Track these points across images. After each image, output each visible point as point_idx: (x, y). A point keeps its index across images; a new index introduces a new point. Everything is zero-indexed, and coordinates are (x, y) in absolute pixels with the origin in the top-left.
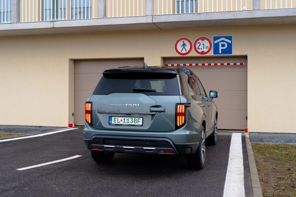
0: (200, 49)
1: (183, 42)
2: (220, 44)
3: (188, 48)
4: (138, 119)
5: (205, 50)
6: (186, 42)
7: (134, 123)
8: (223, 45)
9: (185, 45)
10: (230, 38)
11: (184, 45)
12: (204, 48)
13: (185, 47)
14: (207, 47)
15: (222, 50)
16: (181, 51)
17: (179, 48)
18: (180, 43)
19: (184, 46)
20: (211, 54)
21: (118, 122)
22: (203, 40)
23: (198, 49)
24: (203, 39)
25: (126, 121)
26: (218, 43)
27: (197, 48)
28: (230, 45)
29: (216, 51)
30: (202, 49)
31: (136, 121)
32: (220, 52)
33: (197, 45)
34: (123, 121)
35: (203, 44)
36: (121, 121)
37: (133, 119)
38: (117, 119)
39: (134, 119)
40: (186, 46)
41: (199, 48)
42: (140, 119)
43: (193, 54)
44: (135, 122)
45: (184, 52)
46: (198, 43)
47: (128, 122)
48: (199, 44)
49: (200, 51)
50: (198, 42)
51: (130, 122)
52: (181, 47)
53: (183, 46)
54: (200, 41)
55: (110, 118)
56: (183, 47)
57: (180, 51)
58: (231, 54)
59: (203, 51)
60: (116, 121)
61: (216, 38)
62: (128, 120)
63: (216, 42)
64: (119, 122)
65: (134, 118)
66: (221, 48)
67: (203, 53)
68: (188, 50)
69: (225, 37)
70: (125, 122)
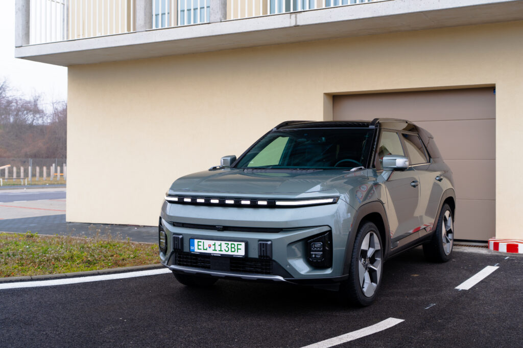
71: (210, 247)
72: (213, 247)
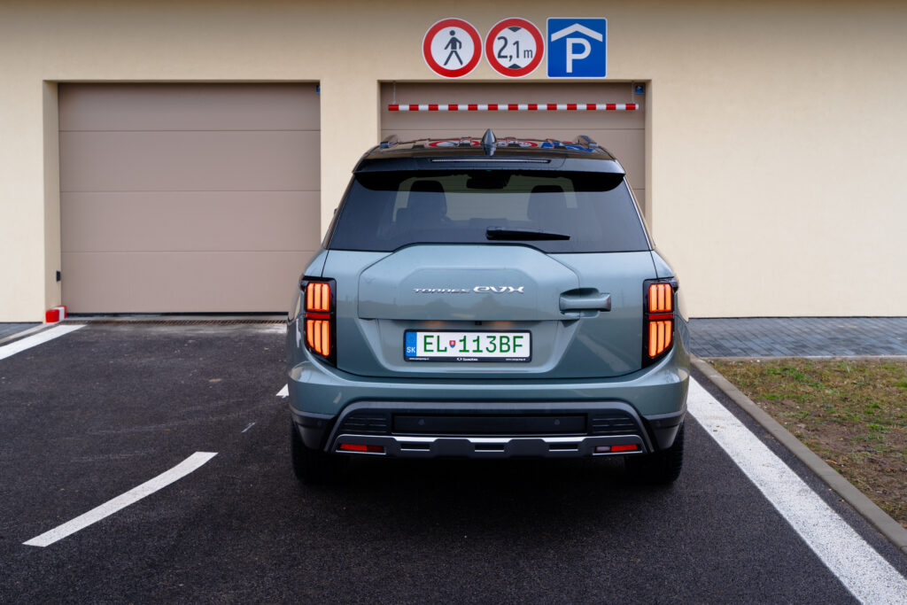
0: (506, 57)
1: (452, 33)
2: (570, 42)
3: (467, 52)
4: (515, 338)
5: (523, 62)
6: (461, 35)
7: (501, 351)
8: (578, 49)
9: (458, 44)
10: (599, 26)
11: (454, 43)
12: (518, 57)
13: (458, 50)
14: (527, 52)
15: (575, 62)
16: (446, 64)
17: (440, 53)
18: (442, 38)
19: (454, 47)
20: (541, 73)
21: (439, 350)
22: (515, 30)
23: (500, 56)
24: (515, 25)
25: (471, 346)
26: (563, 41)
27: (496, 54)
28: (599, 49)
29: (556, 66)
30: (511, 57)
31: (506, 344)
32: (569, 69)
33: (498, 45)
34: (460, 346)
35: (517, 43)
36: (453, 344)
37: (494, 338)
38: (434, 340)
39: (501, 337)
40: (460, 47)
41: (502, 54)
42: (522, 337)
43: (484, 72)
44: (505, 347)
45: (454, 65)
46: (499, 39)
47: (478, 351)
48: (502, 41)
49: (506, 63)
50: (499, 35)
51: (485, 350)
52: (446, 48)
53: (450, 46)
54: (506, 32)
55: (409, 334)
56: (449, 49)
57: (440, 61)
58: (604, 75)
59: (515, 66)
60: (434, 347)
61: (555, 26)
62: (478, 340)
63: (556, 36)
64: (445, 350)
65: (498, 335)
66: (570, 57)
67: (515, 70)
68: (466, 61)
69: (583, 22)
70: (465, 350)
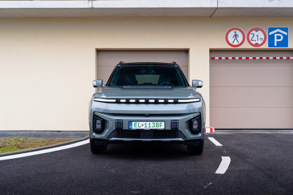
1: (235, 32)
9: (237, 36)
16: (233, 43)
53: (234, 37)
71: (142, 126)
72: (144, 126)
